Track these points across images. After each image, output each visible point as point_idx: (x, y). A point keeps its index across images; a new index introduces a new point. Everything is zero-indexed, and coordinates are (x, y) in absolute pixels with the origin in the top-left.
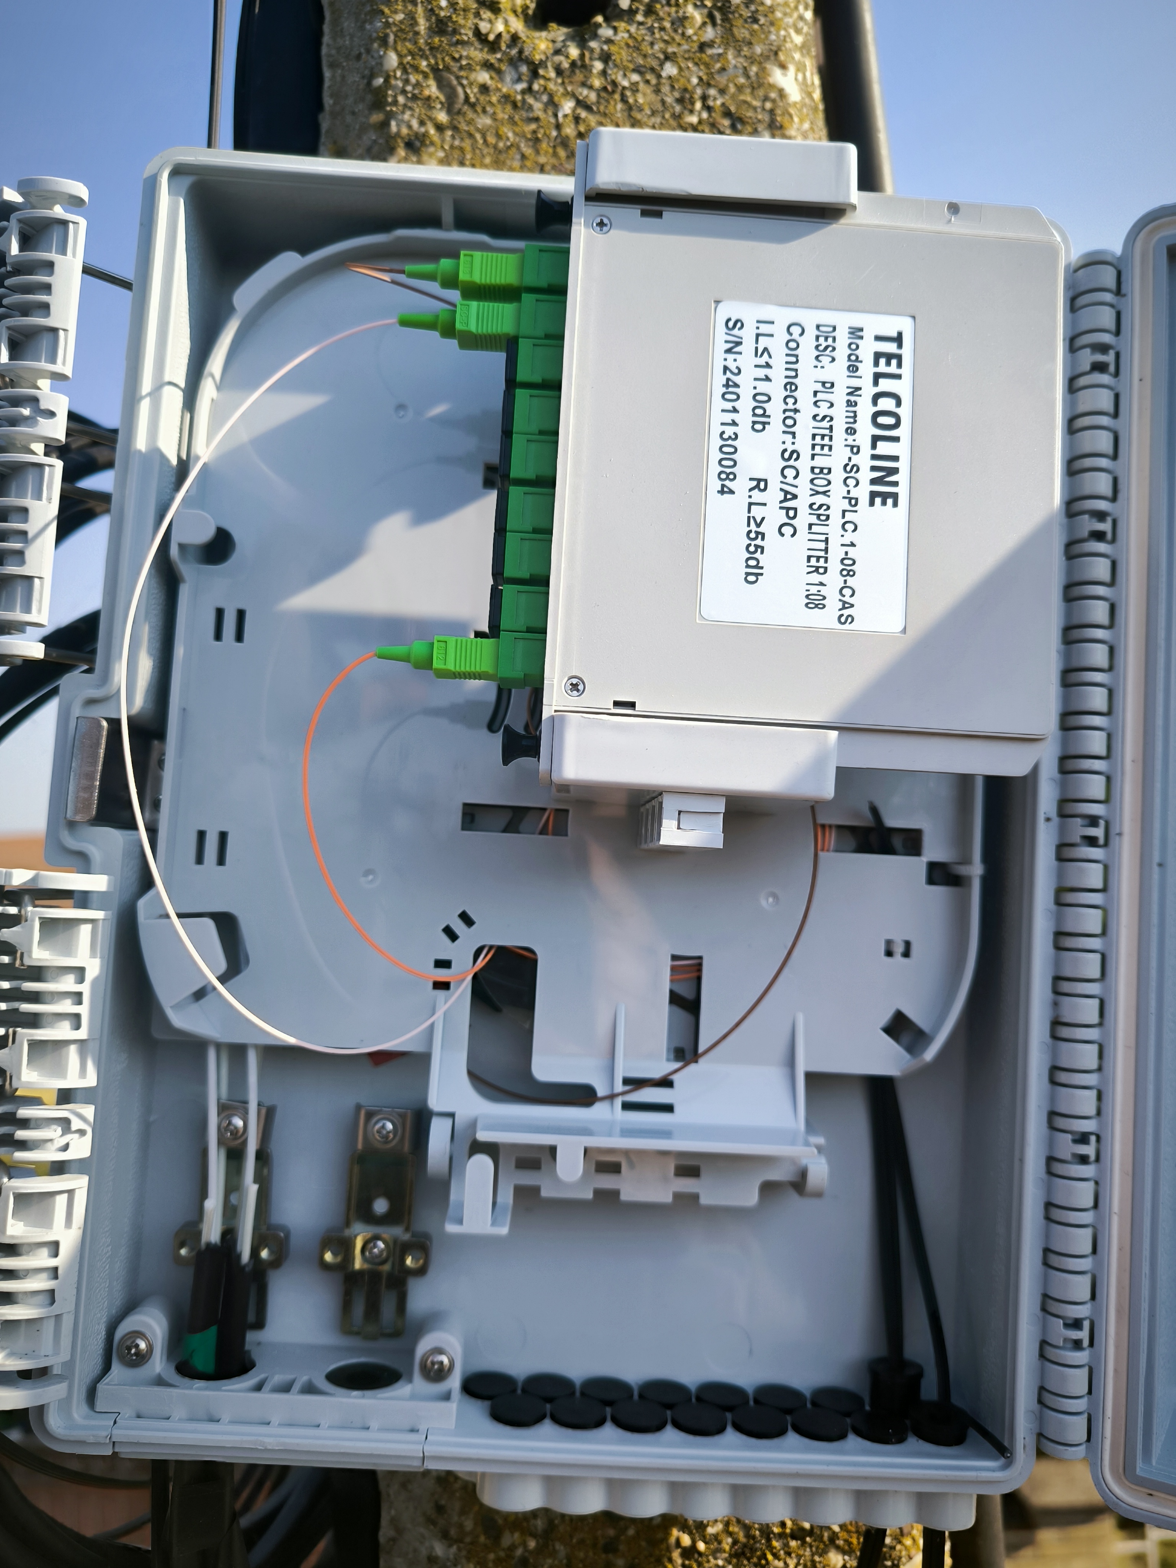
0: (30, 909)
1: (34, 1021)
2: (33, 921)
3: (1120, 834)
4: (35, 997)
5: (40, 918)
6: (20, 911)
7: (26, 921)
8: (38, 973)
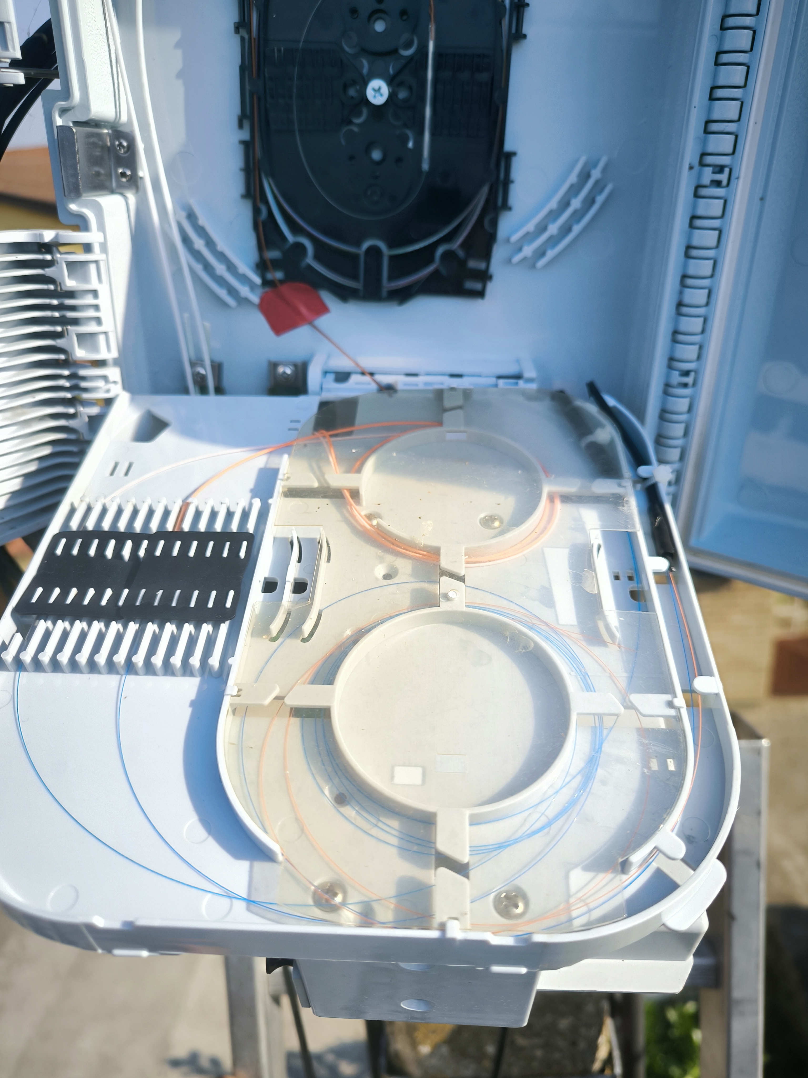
0: (58, 256)
1: (75, 322)
2: (61, 264)
3: (738, 178)
4: (73, 308)
5: (65, 262)
6: (53, 257)
7: (57, 263)
8: (71, 294)
